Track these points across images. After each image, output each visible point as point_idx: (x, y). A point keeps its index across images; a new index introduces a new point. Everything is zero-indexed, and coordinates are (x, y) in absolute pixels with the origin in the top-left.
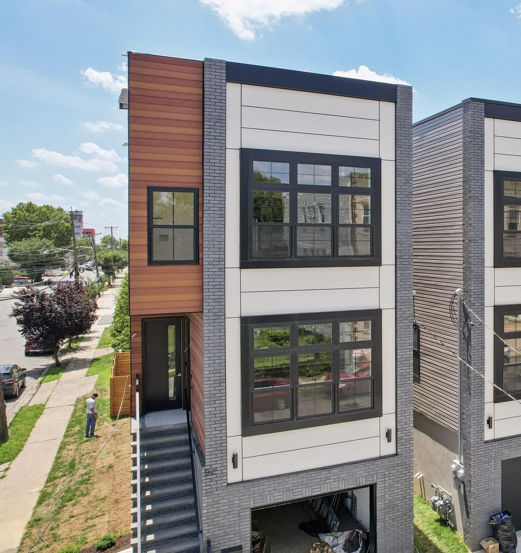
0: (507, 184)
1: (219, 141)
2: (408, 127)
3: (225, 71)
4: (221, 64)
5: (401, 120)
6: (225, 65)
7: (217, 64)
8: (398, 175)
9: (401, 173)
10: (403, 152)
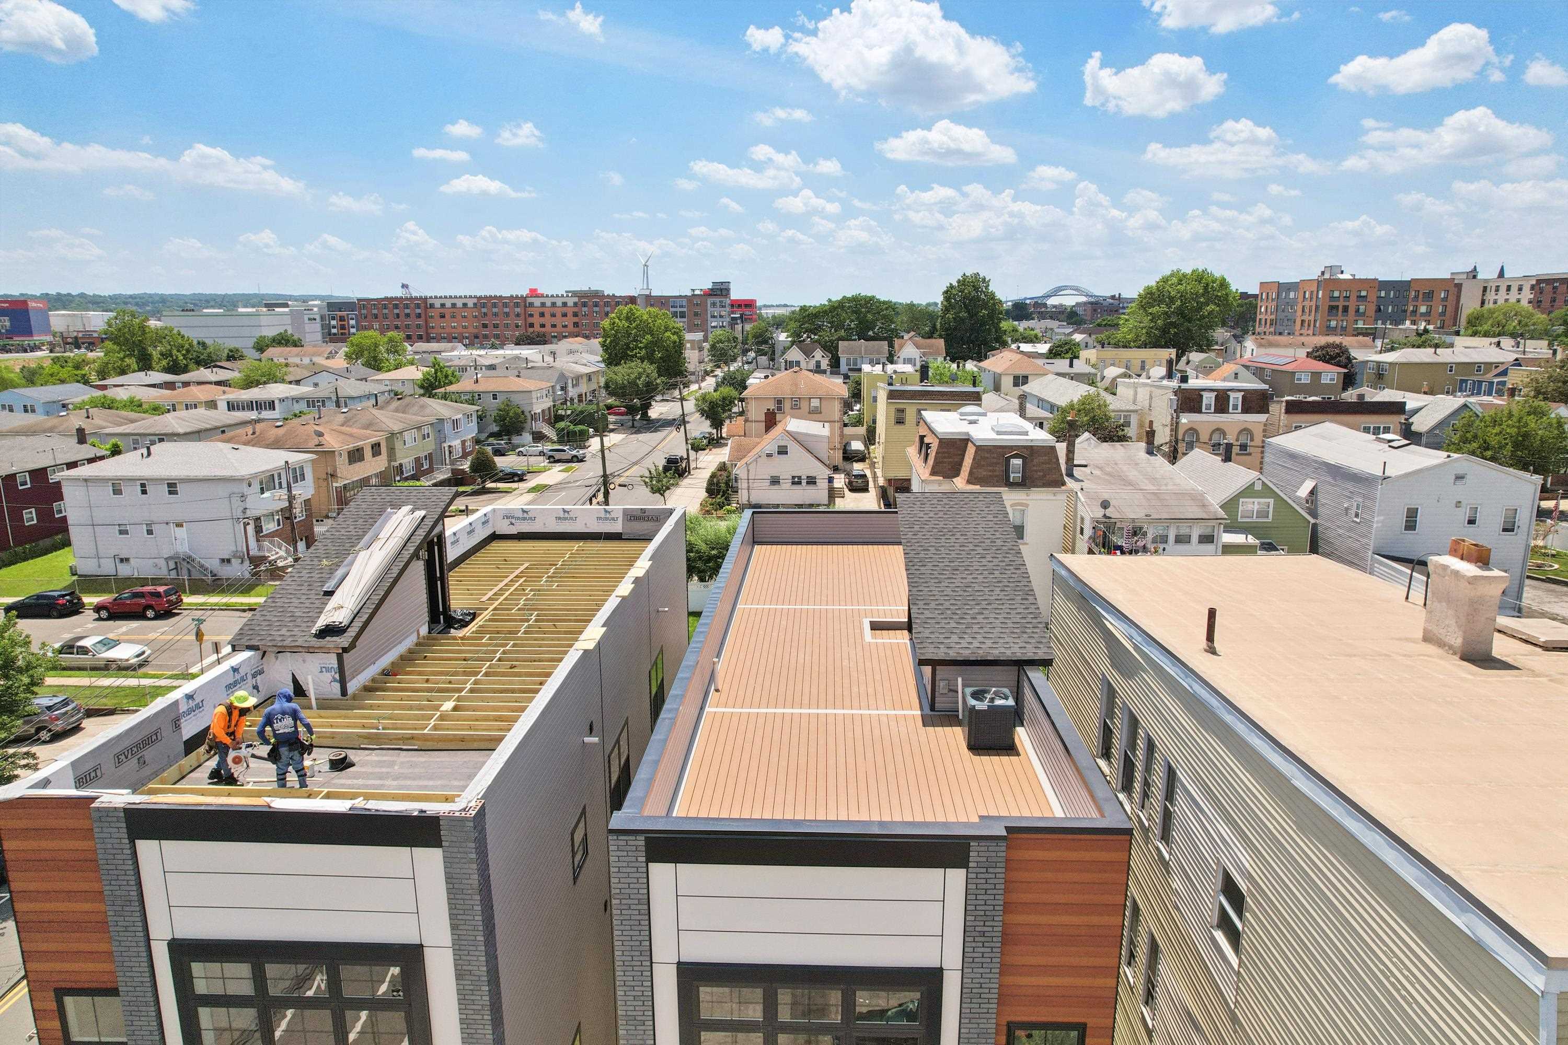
0: (706, 993)
1: (133, 934)
2: (470, 892)
3: (124, 825)
4: (116, 814)
5: (455, 881)
6: (122, 814)
7: (111, 814)
8: (459, 976)
9: (464, 973)
10: (463, 937)
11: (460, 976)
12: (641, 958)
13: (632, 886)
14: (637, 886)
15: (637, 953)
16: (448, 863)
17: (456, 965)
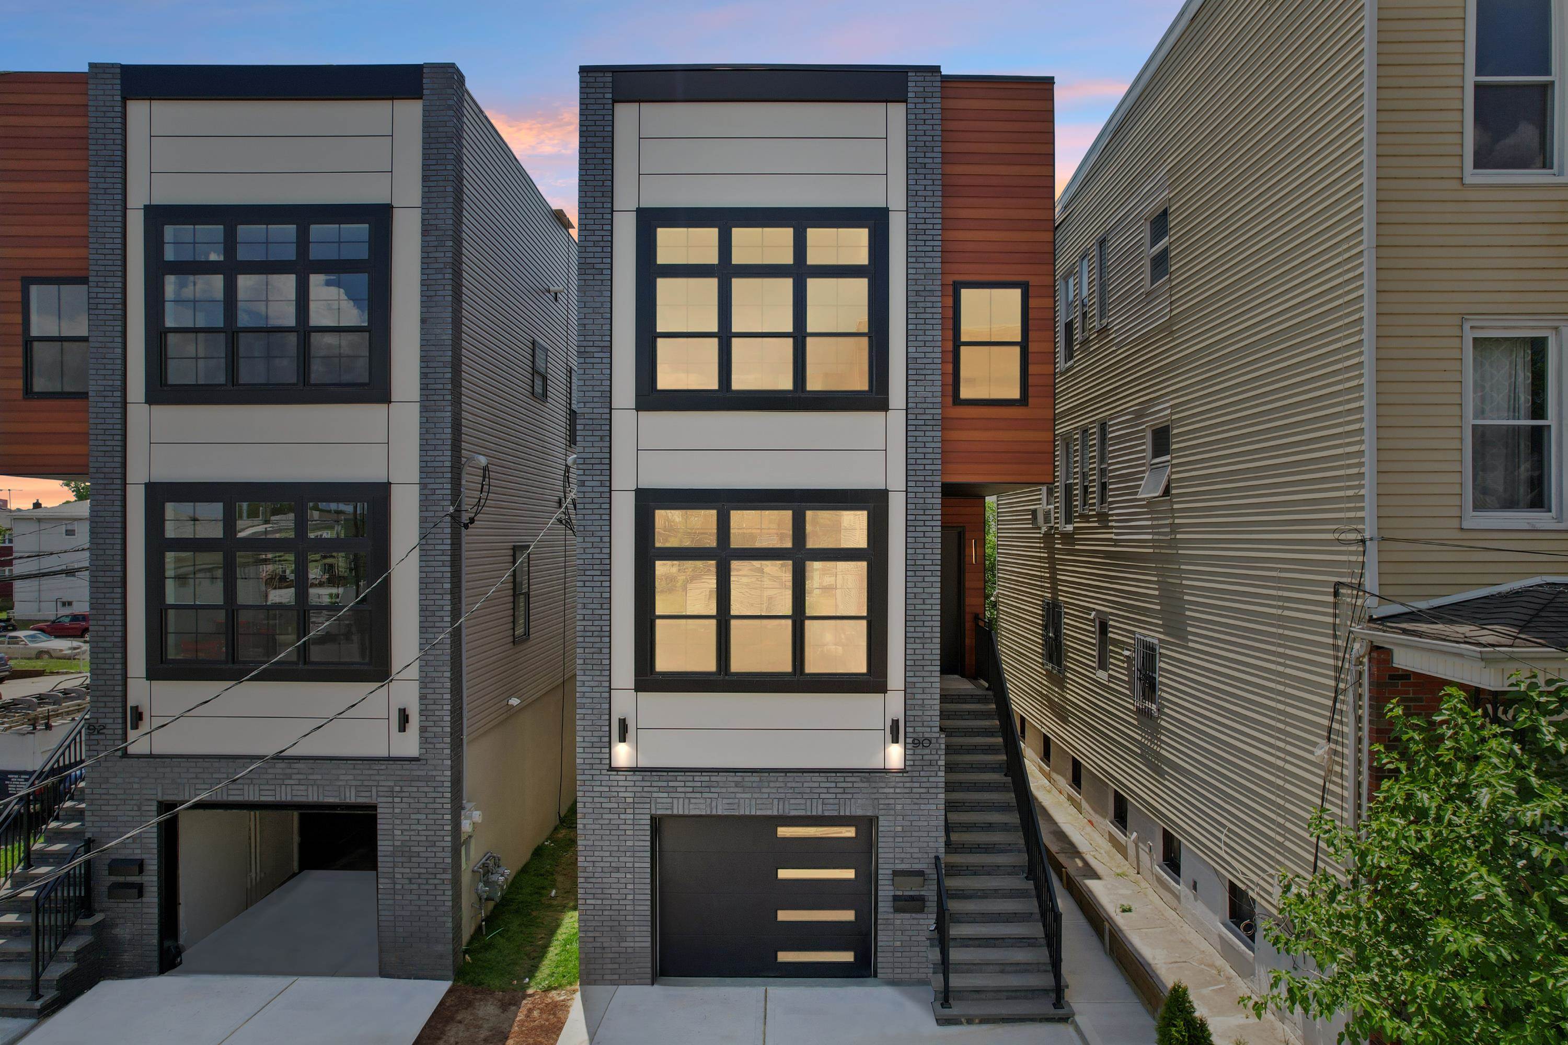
0: (663, 234)
3: (119, 81)
4: (112, 70)
6: (118, 71)
7: (107, 70)
8: (425, 232)
9: (430, 228)
10: (433, 189)
11: (426, 230)
12: (603, 200)
13: (598, 123)
14: (602, 123)
15: (600, 194)
16: (426, 112)
17: (423, 220)
